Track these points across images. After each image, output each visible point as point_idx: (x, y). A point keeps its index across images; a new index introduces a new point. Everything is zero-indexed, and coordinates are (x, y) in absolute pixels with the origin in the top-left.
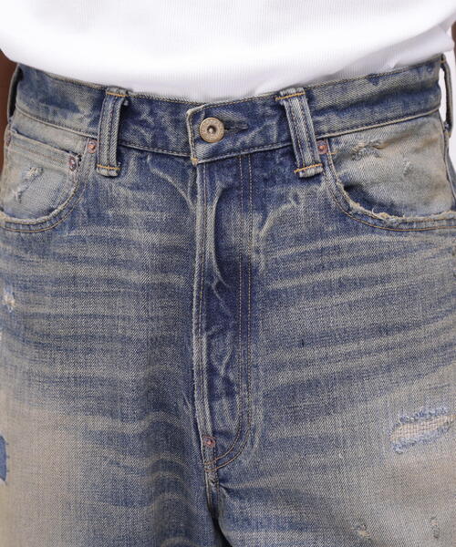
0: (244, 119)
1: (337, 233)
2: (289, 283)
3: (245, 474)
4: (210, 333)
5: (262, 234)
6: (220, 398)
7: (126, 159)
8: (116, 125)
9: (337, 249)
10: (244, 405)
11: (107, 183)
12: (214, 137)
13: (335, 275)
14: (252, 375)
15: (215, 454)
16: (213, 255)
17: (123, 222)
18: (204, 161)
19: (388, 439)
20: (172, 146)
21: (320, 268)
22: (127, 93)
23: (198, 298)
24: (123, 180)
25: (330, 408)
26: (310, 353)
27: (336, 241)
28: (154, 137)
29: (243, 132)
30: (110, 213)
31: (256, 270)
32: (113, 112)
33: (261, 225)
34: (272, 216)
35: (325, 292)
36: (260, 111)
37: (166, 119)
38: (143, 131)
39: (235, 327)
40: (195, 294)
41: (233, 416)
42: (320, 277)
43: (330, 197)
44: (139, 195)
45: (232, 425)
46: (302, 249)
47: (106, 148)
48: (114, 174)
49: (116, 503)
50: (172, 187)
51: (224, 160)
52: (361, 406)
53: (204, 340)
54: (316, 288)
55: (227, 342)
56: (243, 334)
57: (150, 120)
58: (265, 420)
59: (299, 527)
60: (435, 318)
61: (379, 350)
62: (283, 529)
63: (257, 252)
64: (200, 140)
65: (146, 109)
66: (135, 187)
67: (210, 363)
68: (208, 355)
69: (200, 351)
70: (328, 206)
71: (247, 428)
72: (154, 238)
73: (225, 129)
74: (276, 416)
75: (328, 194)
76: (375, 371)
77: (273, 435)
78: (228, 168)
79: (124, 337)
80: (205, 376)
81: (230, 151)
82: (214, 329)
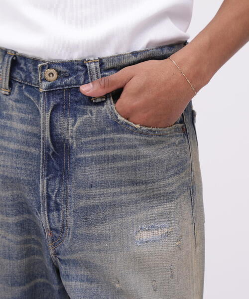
0: (67, 71)
1: (112, 132)
2: (87, 155)
3: (66, 251)
4: (48, 178)
5: (74, 129)
6: (53, 211)
7: (14, 86)
8: (9, 69)
9: (112, 140)
10: (65, 216)
11: (4, 97)
12: (52, 79)
13: (111, 153)
14: (68, 200)
15: (52, 241)
16: (49, 138)
17: (10, 118)
18: (45, 90)
19: (133, 239)
20: (33, 82)
21: (103, 149)
22: (15, 53)
23: (43, 159)
24: (11, 97)
25: (103, 220)
26: (95, 191)
27: (112, 136)
28: (26, 76)
29: (67, 77)
30: (5, 113)
31: (72, 147)
32: (8, 62)
33: (74, 124)
34: (79, 121)
35: (105, 161)
36: (75, 67)
37: (31, 68)
38: (21, 73)
39: (61, 176)
40: (41, 158)
41: (59, 221)
42: (103, 153)
43: (108, 112)
44: (19, 105)
45: (59, 226)
46: (94, 138)
47: (4, 80)
48: (7, 93)
49: (5, 258)
50: (34, 103)
51: (56, 90)
52: (119, 220)
53: (45, 181)
54: (100, 159)
55: (56, 182)
56: (65, 179)
57: (24, 68)
58: (74, 224)
59: (90, 280)
60: (164, 179)
61: (132, 192)
62: (83, 281)
63: (72, 138)
64: (45, 80)
65: (22, 62)
66: (17, 101)
67: (48, 193)
68: (47, 189)
69: (43, 187)
70: (108, 118)
71: (66, 228)
72: (24, 127)
73: (58, 75)
74: (79, 223)
75: (107, 111)
76: (129, 203)
77: (78, 232)
78: (58, 95)
79: (3, 176)
80: (46, 199)
81: (60, 86)
82: (50, 176)
